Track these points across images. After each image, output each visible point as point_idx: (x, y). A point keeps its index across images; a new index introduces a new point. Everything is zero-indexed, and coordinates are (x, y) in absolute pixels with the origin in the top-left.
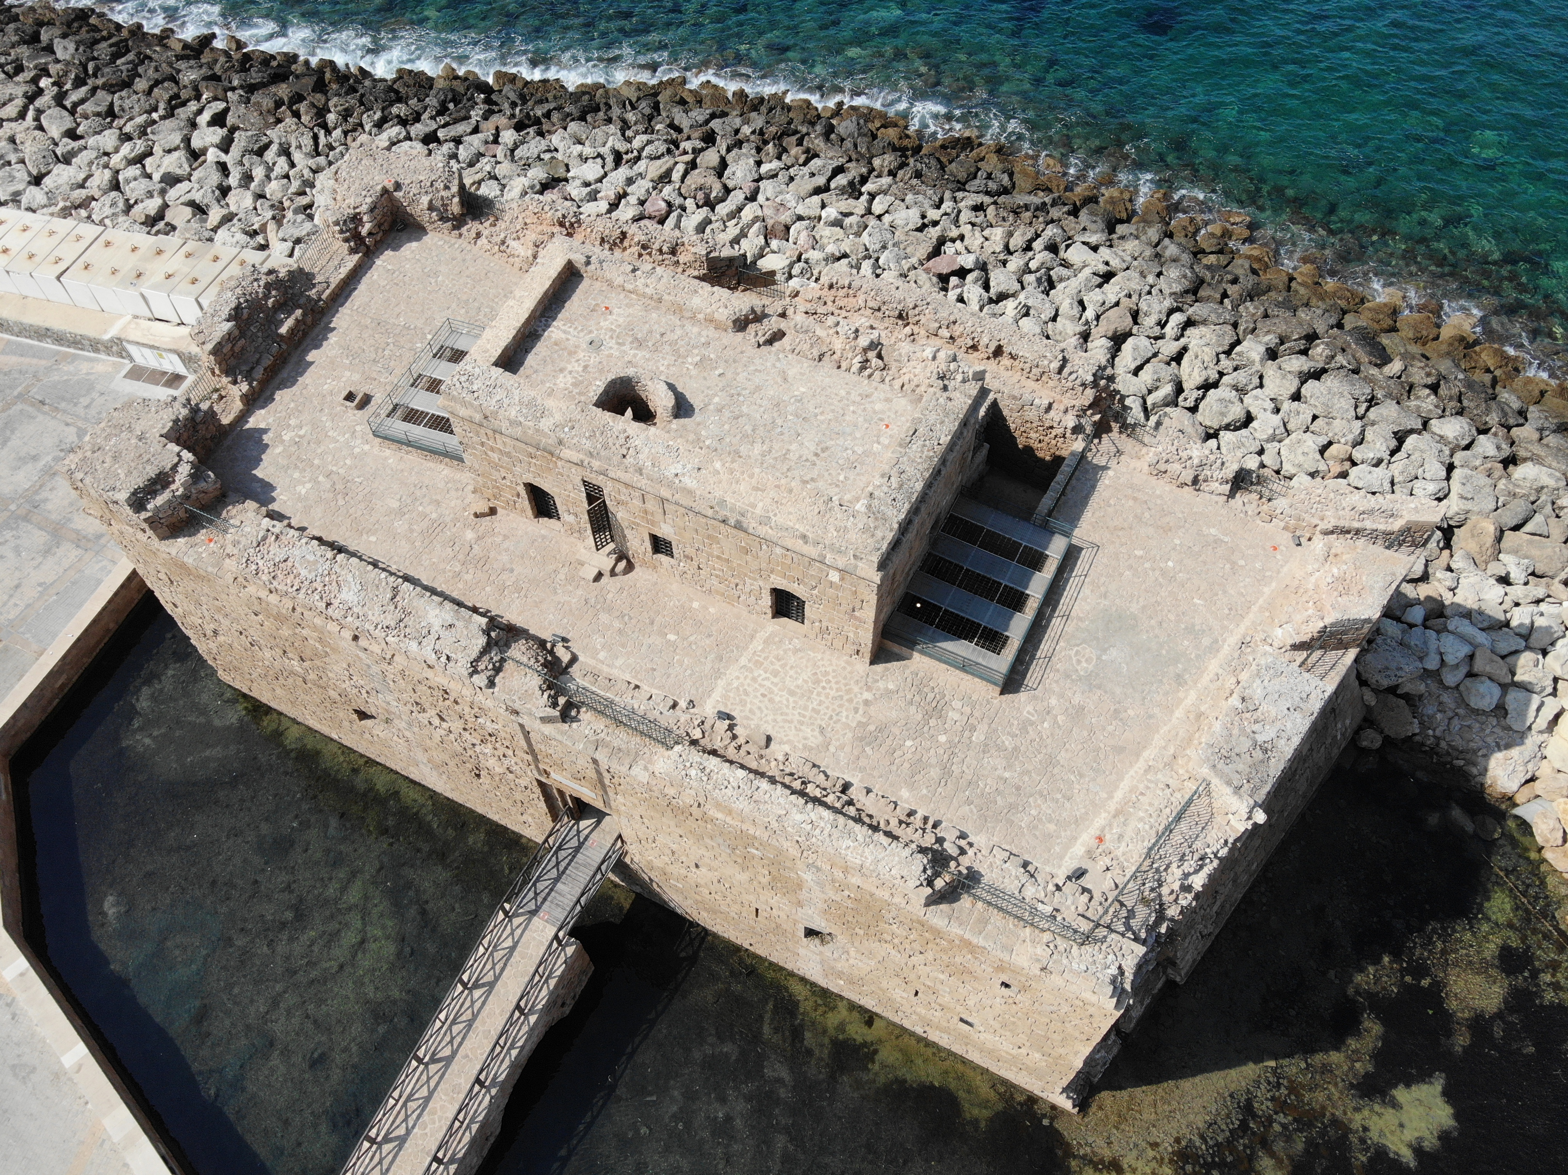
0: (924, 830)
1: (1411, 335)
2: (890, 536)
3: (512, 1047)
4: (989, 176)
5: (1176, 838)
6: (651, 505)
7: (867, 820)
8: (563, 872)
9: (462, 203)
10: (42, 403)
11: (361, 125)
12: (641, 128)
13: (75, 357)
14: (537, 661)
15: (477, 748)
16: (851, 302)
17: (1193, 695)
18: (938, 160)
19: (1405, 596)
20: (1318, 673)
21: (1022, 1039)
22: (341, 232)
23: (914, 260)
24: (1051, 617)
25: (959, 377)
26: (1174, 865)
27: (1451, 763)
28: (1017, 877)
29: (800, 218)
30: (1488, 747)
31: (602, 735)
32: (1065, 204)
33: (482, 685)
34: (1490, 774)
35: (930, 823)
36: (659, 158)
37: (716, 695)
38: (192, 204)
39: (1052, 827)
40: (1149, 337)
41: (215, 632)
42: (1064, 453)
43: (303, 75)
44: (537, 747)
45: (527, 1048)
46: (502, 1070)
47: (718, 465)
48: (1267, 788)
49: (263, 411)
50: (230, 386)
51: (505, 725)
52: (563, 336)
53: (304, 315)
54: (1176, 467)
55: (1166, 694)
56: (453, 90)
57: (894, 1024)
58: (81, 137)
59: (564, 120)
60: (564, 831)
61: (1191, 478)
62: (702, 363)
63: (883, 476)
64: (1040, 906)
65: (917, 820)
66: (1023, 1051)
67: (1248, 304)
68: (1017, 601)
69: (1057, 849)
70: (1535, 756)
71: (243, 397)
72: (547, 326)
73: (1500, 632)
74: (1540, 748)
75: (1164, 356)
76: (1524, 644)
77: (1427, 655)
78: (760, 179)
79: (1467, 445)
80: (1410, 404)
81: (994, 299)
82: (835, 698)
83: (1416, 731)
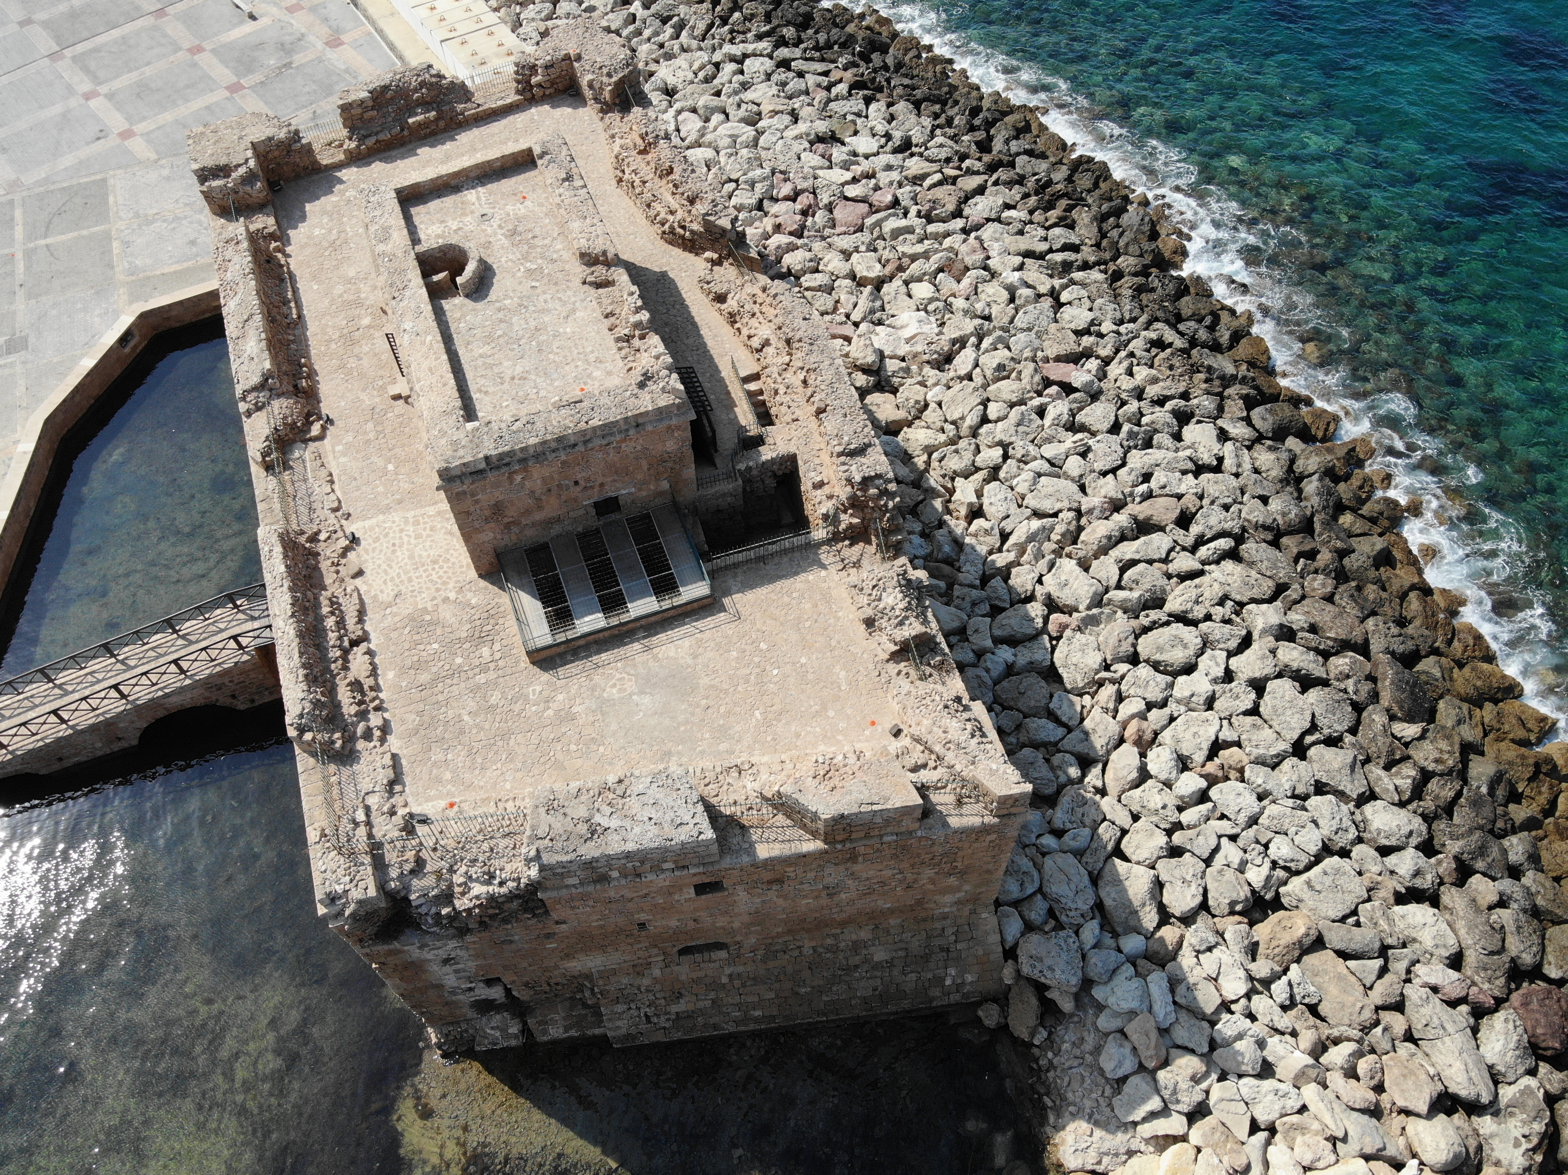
0: (360, 703)
2: (469, 459)
3: (162, 689)
14: (285, 418)
18: (1185, 288)
19: (1139, 920)
22: (517, 73)
24: (638, 640)
25: (662, 385)
27: (1041, 1096)
29: (986, 268)
30: (1081, 1108)
33: (242, 412)
34: (1062, 1134)
35: (378, 702)
36: (932, 161)
37: (367, 523)
39: (448, 775)
40: (1176, 542)
48: (563, 857)
49: (355, 169)
50: (347, 140)
52: (474, 200)
53: (437, 119)
54: (862, 600)
61: (865, 616)
62: (532, 272)
63: (514, 416)
65: (372, 696)
68: (611, 603)
69: (433, 792)
70: (1116, 1155)
71: (348, 152)
72: (473, 188)
73: (1193, 1021)
74: (1130, 1153)
75: (1172, 568)
76: (1206, 1049)
77: (1106, 983)
78: (993, 220)
79: (1385, 847)
80: (1376, 771)
81: (1072, 427)
82: (431, 581)
83: (1036, 1042)
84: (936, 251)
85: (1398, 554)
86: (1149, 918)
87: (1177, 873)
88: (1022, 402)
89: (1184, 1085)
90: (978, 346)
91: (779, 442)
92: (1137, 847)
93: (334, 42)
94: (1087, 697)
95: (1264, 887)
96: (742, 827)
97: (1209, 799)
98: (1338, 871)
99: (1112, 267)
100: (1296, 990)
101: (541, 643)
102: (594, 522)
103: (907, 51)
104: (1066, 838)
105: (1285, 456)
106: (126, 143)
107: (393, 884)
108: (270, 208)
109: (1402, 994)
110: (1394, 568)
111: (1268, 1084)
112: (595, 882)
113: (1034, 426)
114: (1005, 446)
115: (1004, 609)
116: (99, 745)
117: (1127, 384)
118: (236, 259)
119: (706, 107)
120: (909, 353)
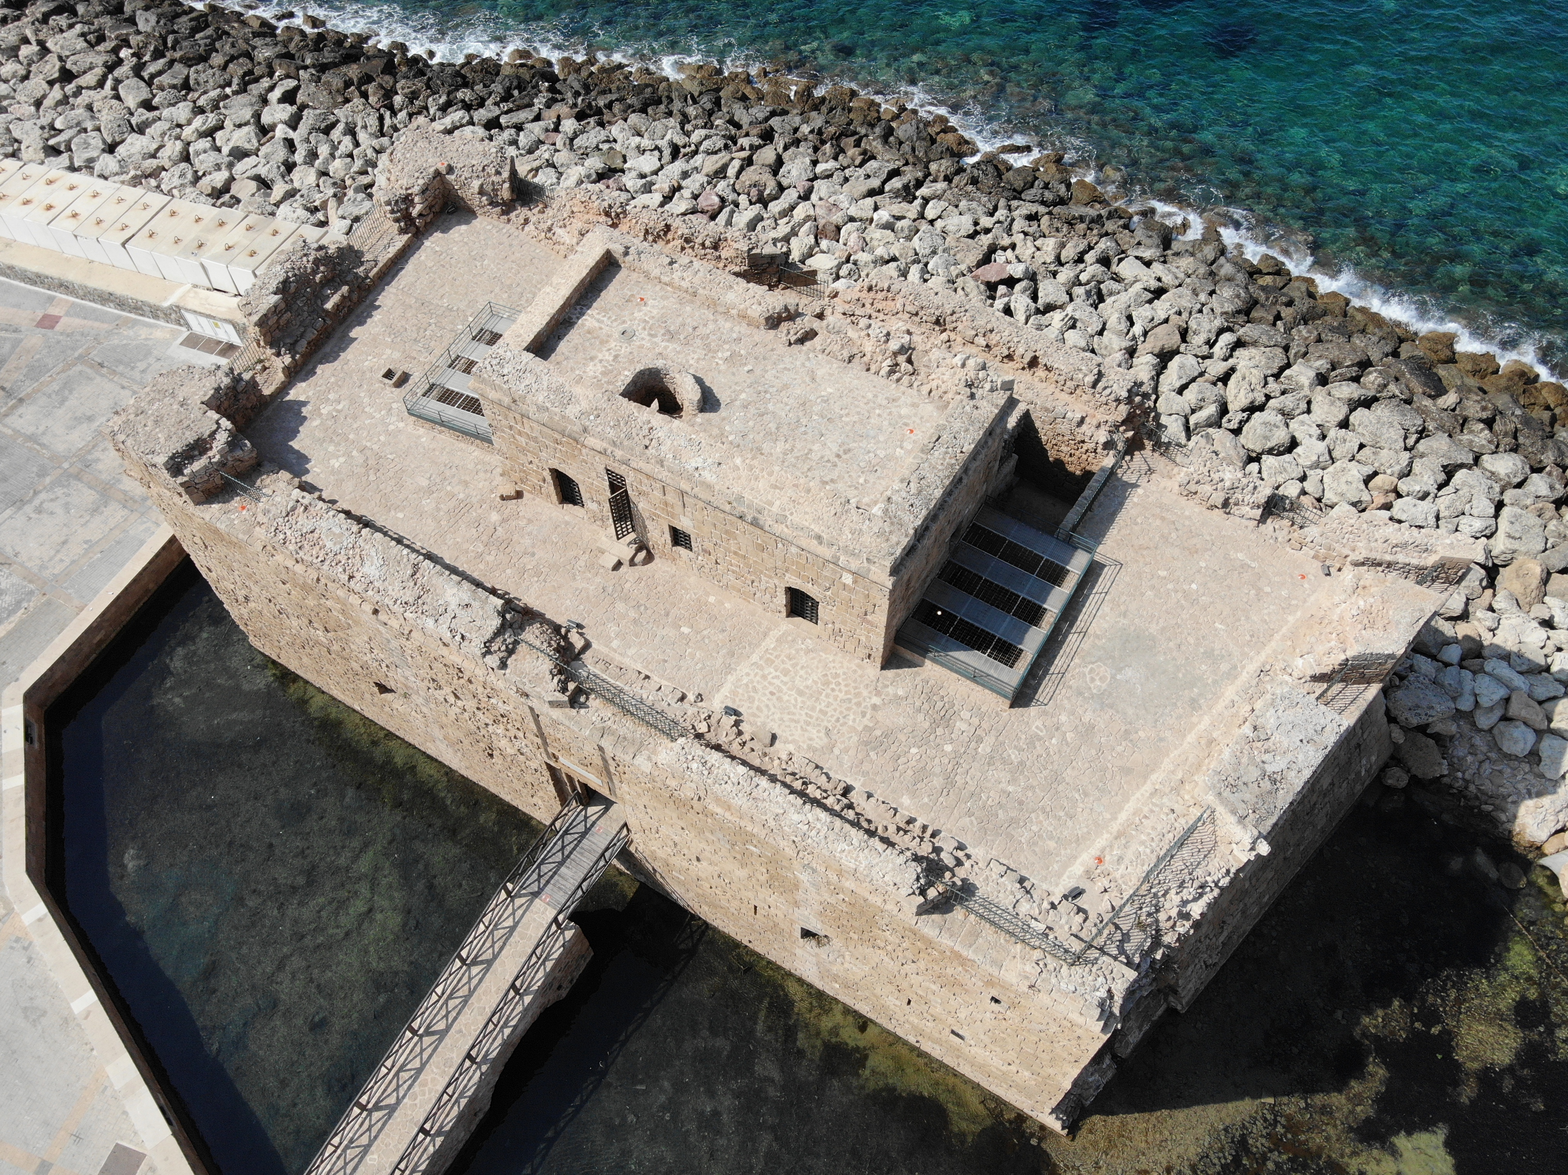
0: (922, 839)
1: (1469, 367)
2: (905, 541)
3: (505, 1025)
4: (1046, 186)
5: (1177, 864)
6: (671, 498)
7: (865, 825)
8: (568, 856)
9: (512, 189)
10: (101, 365)
11: (426, 108)
12: (700, 122)
13: (135, 322)
14: (550, 645)
15: (490, 728)
16: (889, 306)
17: (1206, 721)
18: (996, 167)
19: (1443, 634)
20: (1337, 706)
21: (1012, 1056)
22: (392, 212)
23: (963, 267)
24: (1068, 632)
25: (988, 386)
26: (1173, 892)
27: (1479, 807)
28: (1012, 893)
29: (852, 219)
30: (1519, 793)
31: (609, 723)
32: (1121, 218)
33: (494, 666)
34: (1519, 821)
35: (929, 832)
36: (716, 153)
38: (258, 178)
39: (1052, 844)
40: (1196, 356)
41: (246, 598)
42: (1095, 468)
43: (375, 57)
44: (546, 731)
45: (521, 1028)
46: (493, 1047)
47: (738, 461)
48: (1273, 820)
49: (304, 384)
50: (274, 358)
51: (515, 707)
52: (597, 325)
53: (350, 291)
54: (1207, 489)
55: (1179, 717)
56: (518, 77)
57: (888, 1032)
58: (156, 108)
59: (625, 111)
60: (571, 816)
61: (1221, 500)
62: (731, 359)
63: (902, 481)
64: (1033, 924)
65: (916, 829)
66: (1013, 1068)
67: (1301, 327)
68: (1033, 615)
69: (1056, 867)
71: (287, 370)
72: (582, 314)
73: (1539, 677)
75: (1211, 377)
77: (1461, 695)
78: (815, 179)
79: (1519, 483)
80: (1462, 437)
81: (1045, 310)
83: (1445, 772)
86: (1447, 629)
95: (1485, 558)
98: (1517, 517)
101: (1013, 685)
116: (462, 1134)
117: (1044, 257)
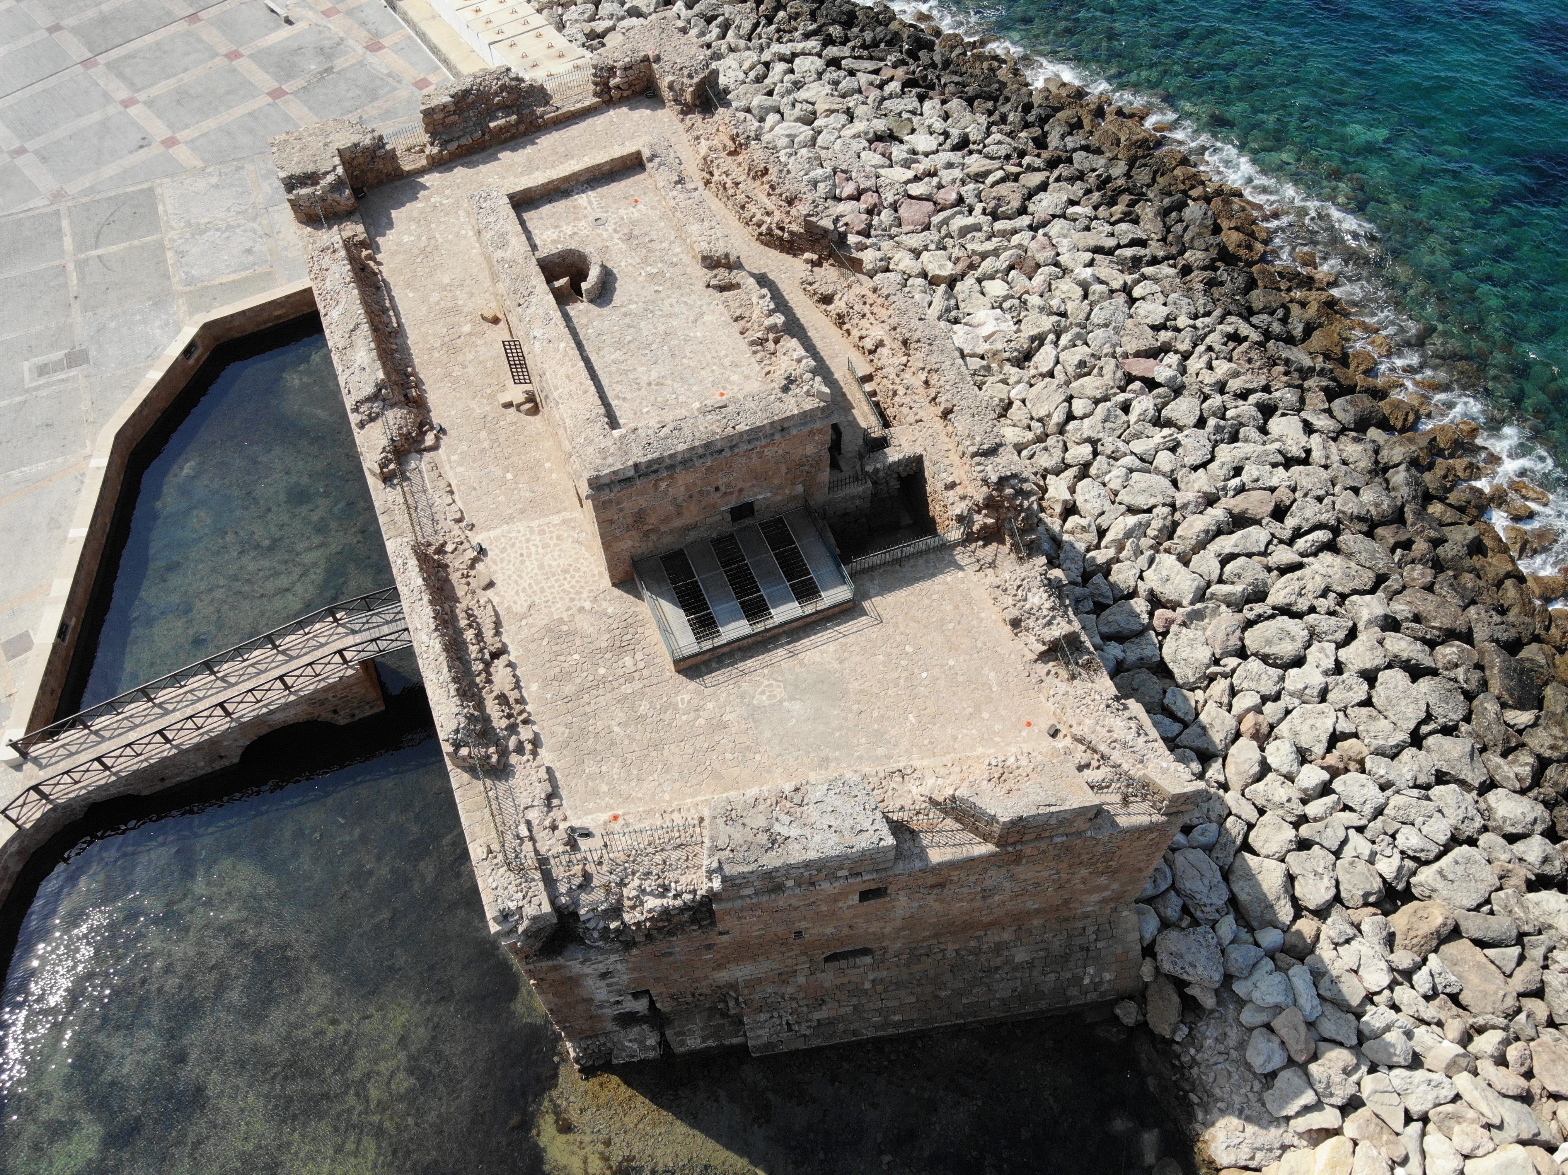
0: (509, 716)
3: (267, 706)
12: (1007, 128)
14: (400, 428)
18: (1253, 281)
19: (1275, 914)
22: (595, 75)
23: (1119, 350)
25: (805, 388)
26: (637, 874)
27: (1186, 1093)
28: (534, 798)
30: (1230, 1105)
31: (396, 507)
33: (356, 423)
34: (1212, 1130)
35: (525, 715)
36: (992, 158)
37: (492, 534)
39: (604, 788)
40: (1273, 535)
46: (249, 715)
48: (745, 869)
49: (437, 175)
50: (428, 145)
52: (585, 204)
53: (518, 122)
56: (898, 34)
61: (1011, 617)
62: (653, 276)
63: (661, 421)
68: (755, 610)
69: (591, 805)
70: (1271, 1150)
71: (430, 157)
72: (583, 192)
73: (1339, 1014)
74: (1284, 1148)
75: (1272, 561)
76: (1354, 1042)
77: (1246, 978)
78: (1059, 217)
79: (1511, 834)
80: (1494, 759)
81: (1159, 422)
82: (564, 591)
83: (1178, 1039)
84: (1006, 249)
85: (1488, 542)
86: (1285, 913)
87: (1308, 865)
88: (1106, 399)
89: (1337, 1077)
90: (1056, 343)
91: (905, 445)
92: (1266, 841)
93: (375, 46)
94: (1199, 692)
95: (1396, 878)
96: (912, 832)
97: (1334, 792)
98: (1468, 860)
99: (1181, 262)
100: (1437, 980)
101: (687, 652)
102: (728, 528)
103: (952, 48)
104: (1195, 833)
105: (1370, 446)
106: (171, 151)
107: (563, 900)
108: (357, 216)
109: (1542, 981)
110: (1485, 556)
111: (1419, 1075)
112: (770, 891)
113: (1120, 422)
114: (1094, 442)
115: (1107, 606)
116: (202, 764)
117: (1209, 378)
118: (334, 268)
119: (761, 107)
120: (988, 351)
